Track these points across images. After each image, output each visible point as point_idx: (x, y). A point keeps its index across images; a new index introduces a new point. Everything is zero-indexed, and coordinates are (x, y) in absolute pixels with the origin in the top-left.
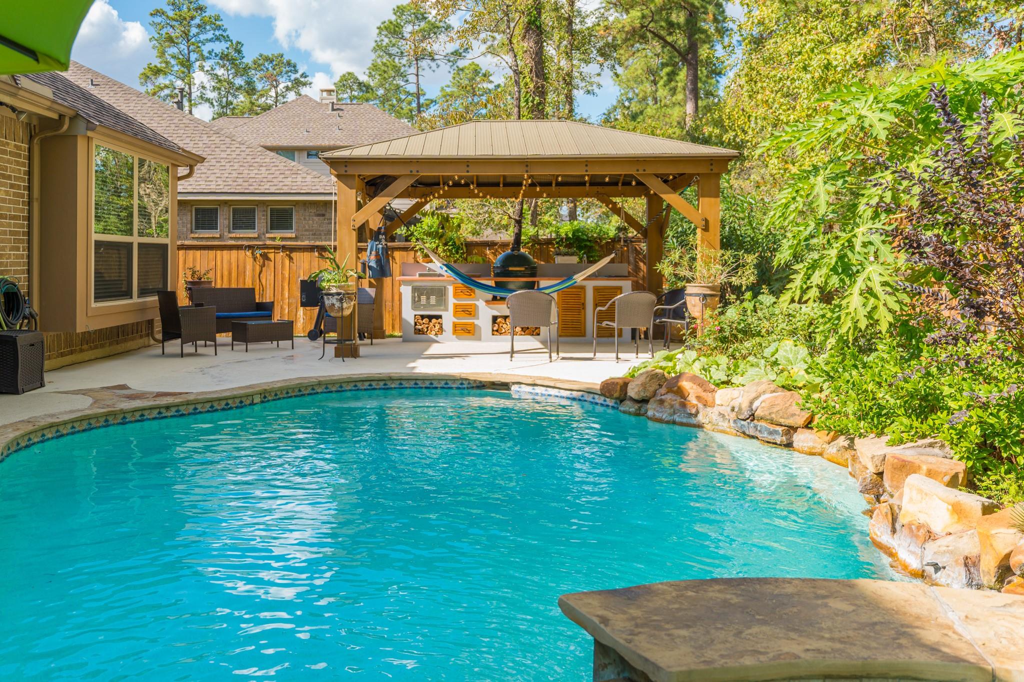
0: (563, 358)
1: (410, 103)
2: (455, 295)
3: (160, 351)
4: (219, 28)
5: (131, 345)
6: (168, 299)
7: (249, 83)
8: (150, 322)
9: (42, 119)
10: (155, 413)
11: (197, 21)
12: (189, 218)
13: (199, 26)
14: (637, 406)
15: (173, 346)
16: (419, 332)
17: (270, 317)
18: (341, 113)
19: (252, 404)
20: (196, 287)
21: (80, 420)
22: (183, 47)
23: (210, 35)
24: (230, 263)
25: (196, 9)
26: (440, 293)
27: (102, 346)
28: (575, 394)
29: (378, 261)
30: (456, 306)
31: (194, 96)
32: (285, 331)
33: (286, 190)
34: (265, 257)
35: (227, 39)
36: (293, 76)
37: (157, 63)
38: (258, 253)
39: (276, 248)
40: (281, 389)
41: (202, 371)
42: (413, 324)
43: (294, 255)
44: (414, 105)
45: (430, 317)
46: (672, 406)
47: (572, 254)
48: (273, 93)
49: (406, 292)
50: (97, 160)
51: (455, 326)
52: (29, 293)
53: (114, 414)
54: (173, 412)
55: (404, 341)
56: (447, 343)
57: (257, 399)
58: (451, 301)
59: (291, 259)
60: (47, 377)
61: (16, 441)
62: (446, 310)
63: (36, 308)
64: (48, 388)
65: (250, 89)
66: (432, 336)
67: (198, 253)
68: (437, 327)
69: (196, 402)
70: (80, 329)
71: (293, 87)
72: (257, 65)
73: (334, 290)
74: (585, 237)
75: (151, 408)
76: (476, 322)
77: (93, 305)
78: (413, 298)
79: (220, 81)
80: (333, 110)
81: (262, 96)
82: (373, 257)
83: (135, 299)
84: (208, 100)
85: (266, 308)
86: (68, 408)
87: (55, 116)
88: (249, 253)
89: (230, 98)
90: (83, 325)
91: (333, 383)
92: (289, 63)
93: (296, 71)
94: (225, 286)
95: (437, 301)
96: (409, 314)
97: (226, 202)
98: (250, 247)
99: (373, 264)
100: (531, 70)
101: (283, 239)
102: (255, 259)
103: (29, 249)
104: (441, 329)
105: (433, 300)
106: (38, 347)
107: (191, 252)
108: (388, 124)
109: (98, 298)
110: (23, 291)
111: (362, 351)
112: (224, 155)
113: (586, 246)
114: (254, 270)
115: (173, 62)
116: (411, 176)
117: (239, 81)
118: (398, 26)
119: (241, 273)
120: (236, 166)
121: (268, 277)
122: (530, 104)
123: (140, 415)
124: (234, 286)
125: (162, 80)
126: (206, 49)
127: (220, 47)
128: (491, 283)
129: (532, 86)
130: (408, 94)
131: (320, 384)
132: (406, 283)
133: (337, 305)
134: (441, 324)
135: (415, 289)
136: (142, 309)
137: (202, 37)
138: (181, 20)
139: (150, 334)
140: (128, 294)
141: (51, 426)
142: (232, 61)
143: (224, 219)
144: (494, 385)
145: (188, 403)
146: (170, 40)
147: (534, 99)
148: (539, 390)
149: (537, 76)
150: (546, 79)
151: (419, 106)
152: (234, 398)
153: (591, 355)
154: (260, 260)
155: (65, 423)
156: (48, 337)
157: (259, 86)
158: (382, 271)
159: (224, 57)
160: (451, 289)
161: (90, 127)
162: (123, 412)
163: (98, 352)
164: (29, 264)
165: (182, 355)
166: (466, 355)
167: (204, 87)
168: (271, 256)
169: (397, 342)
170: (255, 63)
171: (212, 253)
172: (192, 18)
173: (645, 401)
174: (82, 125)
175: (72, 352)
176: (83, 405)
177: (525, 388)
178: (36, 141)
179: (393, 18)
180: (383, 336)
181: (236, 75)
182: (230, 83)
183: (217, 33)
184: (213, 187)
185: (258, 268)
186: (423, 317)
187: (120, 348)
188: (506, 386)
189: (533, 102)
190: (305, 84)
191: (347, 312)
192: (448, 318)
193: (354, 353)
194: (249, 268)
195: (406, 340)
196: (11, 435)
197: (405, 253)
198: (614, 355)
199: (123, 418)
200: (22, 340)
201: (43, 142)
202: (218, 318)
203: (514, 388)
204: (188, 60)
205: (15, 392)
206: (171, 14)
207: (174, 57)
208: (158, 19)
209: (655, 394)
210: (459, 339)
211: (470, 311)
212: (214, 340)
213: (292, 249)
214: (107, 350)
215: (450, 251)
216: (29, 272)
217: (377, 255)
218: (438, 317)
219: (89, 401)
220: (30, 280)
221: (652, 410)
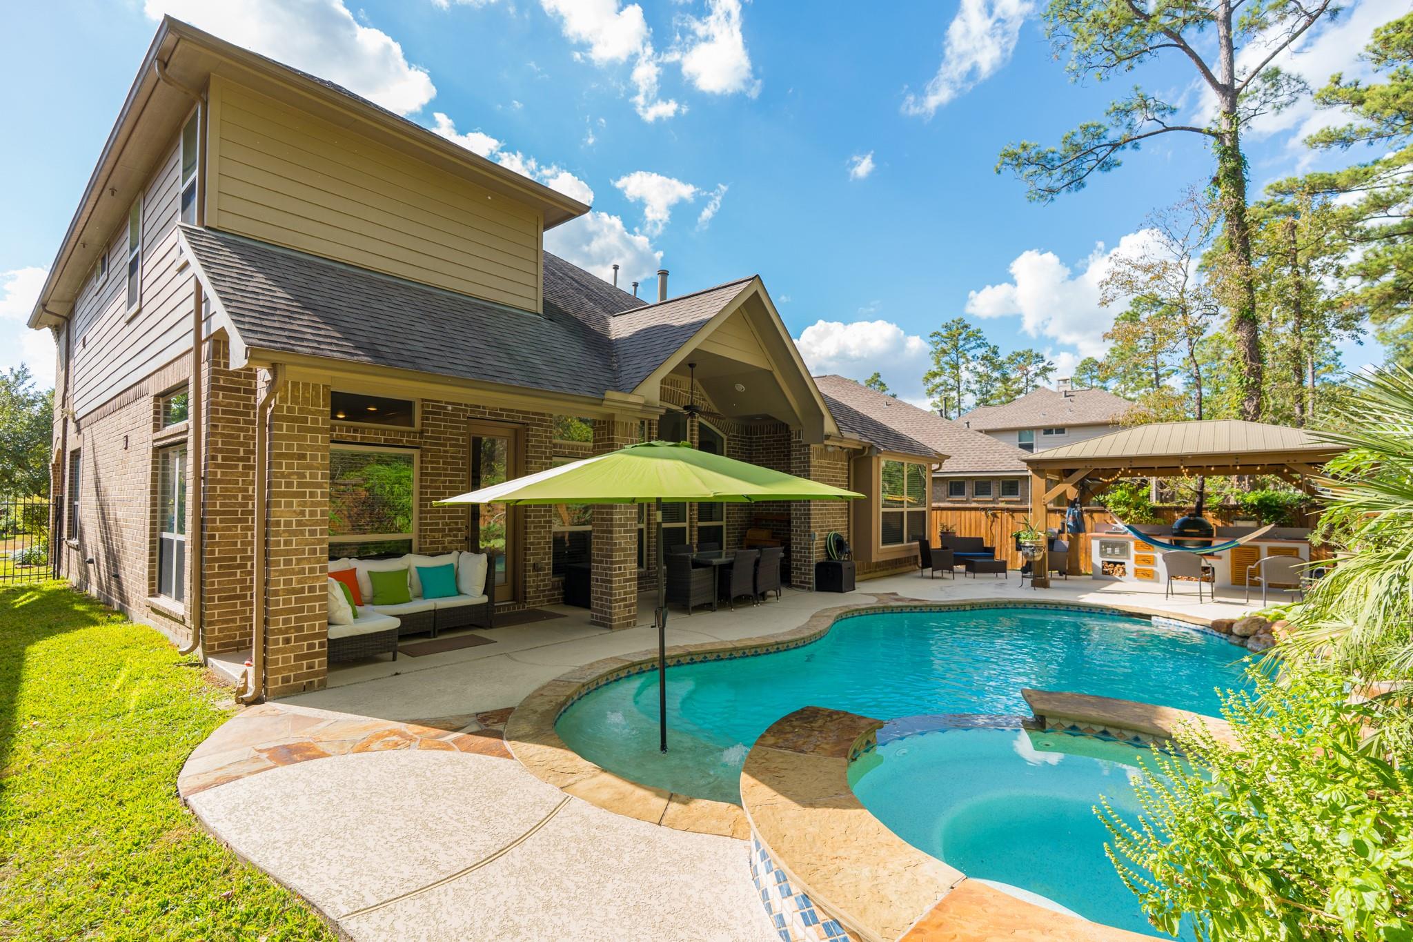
0: (1219, 602)
1: (1150, 375)
2: (1136, 548)
3: (920, 574)
4: (980, 338)
5: (904, 569)
6: (925, 545)
7: (1004, 375)
8: (916, 557)
9: (855, 450)
10: (908, 610)
11: (963, 336)
12: (944, 488)
13: (965, 339)
14: (1240, 640)
15: (928, 572)
16: (1105, 573)
17: (993, 557)
18: (1072, 398)
19: (965, 610)
20: (946, 535)
21: (871, 608)
22: (954, 356)
23: (973, 344)
24: (970, 520)
25: (963, 328)
26: (1124, 547)
27: (887, 569)
28: (1199, 627)
29: (1075, 521)
30: (1137, 557)
31: (961, 389)
32: (1001, 567)
33: (1013, 468)
34: (995, 515)
35: (986, 345)
36: (1041, 365)
37: (935, 369)
38: (990, 513)
39: (1002, 510)
40: (984, 604)
41: (941, 589)
42: (1101, 566)
43: (1015, 515)
44: (1154, 376)
45: (1115, 564)
46: (1266, 643)
47: (1251, 519)
48: (1024, 380)
49: (1095, 545)
50: (883, 464)
51: (1136, 571)
52: (848, 540)
53: (887, 607)
54: (918, 610)
55: (1094, 579)
56: (1130, 582)
57: (968, 608)
58: (1133, 552)
59: (1013, 517)
60: (857, 585)
61: (841, 615)
62: (1128, 558)
63: (852, 548)
64: (856, 591)
65: (1005, 379)
66: (1117, 576)
67: (949, 512)
68: (1121, 570)
69: (931, 606)
70: (874, 560)
71: (1041, 373)
72: (1011, 361)
73: (1028, 544)
74: (1274, 504)
75: (907, 607)
76: (1155, 569)
77: (881, 547)
78: (1101, 548)
79: (981, 376)
80: (1066, 396)
81: (1015, 383)
82: (1070, 519)
83: (905, 544)
84: (972, 391)
85: (991, 550)
86: (864, 602)
87: (860, 448)
88: (983, 513)
89: (989, 387)
90: (875, 558)
91: (1020, 603)
92: (1037, 356)
93: (1044, 361)
94: (967, 536)
95: (1121, 551)
96: (1097, 560)
97: (970, 478)
98: (984, 509)
99: (1071, 524)
100: (1245, 356)
101: (1007, 502)
102: (987, 517)
103: (849, 517)
104: (1124, 572)
105: (1117, 550)
106: (852, 569)
107: (945, 512)
108: (1114, 404)
109: (884, 543)
110: (845, 539)
111: (1052, 583)
112: (969, 446)
113: (1275, 512)
114: (987, 524)
115: (946, 367)
116: (1086, 469)
117: (996, 374)
118: (1135, 315)
119: (978, 526)
120: (978, 453)
121: (997, 529)
122: (1245, 384)
123: (901, 610)
124: (973, 536)
125: (938, 380)
126: (969, 356)
127: (980, 352)
128: (1166, 541)
129: (1246, 369)
130: (1148, 368)
131: (1010, 602)
132: (1094, 538)
133: (1030, 553)
134: (1124, 569)
135: (1102, 543)
136: (910, 549)
137: (967, 347)
138: (952, 337)
139: (916, 563)
140: (901, 541)
141: (857, 610)
142: (991, 361)
143: (968, 489)
144: (1141, 616)
145: (927, 606)
146: (944, 352)
147: (1248, 380)
148: (1171, 621)
149: (1252, 360)
150: (1261, 360)
151: (1158, 377)
152: (953, 605)
153: (1244, 601)
154: (991, 518)
155: (863, 609)
156: (857, 564)
157: (1013, 376)
158: (1078, 527)
159: (984, 358)
160: (1132, 544)
161: (879, 451)
162: (891, 607)
163: (885, 573)
164: (848, 525)
165: (933, 578)
166: (1134, 593)
167: (969, 382)
168: (999, 515)
169: (1088, 580)
170: (1009, 359)
171: (958, 513)
172: (960, 335)
173: (1246, 637)
174: (874, 451)
175: (870, 572)
176: (872, 601)
177: (1161, 619)
178: (852, 461)
179: (1130, 309)
180: (1079, 573)
181: (994, 369)
182: (989, 376)
183: (979, 342)
184: (961, 468)
185: (989, 523)
186: (1109, 563)
187: (897, 571)
188: (1149, 617)
189: (1247, 382)
190: (1051, 370)
191: (1038, 559)
192: (1130, 565)
193: (1044, 585)
194: (983, 522)
195: (1095, 578)
196: (839, 612)
197: (1102, 515)
198: (1262, 602)
199: (892, 610)
200: (845, 566)
201: (855, 461)
202: (955, 556)
203: (1153, 618)
204: (957, 364)
205: (840, 591)
206: (944, 334)
207: (946, 363)
208: (935, 339)
209: (1255, 633)
210: (1140, 580)
211: (1150, 561)
212: (952, 570)
213: (1014, 511)
214: (890, 572)
215: (1142, 514)
216: (848, 529)
217: (1074, 517)
218: (1122, 564)
219: (875, 599)
220: (849, 533)
221: (1250, 644)
